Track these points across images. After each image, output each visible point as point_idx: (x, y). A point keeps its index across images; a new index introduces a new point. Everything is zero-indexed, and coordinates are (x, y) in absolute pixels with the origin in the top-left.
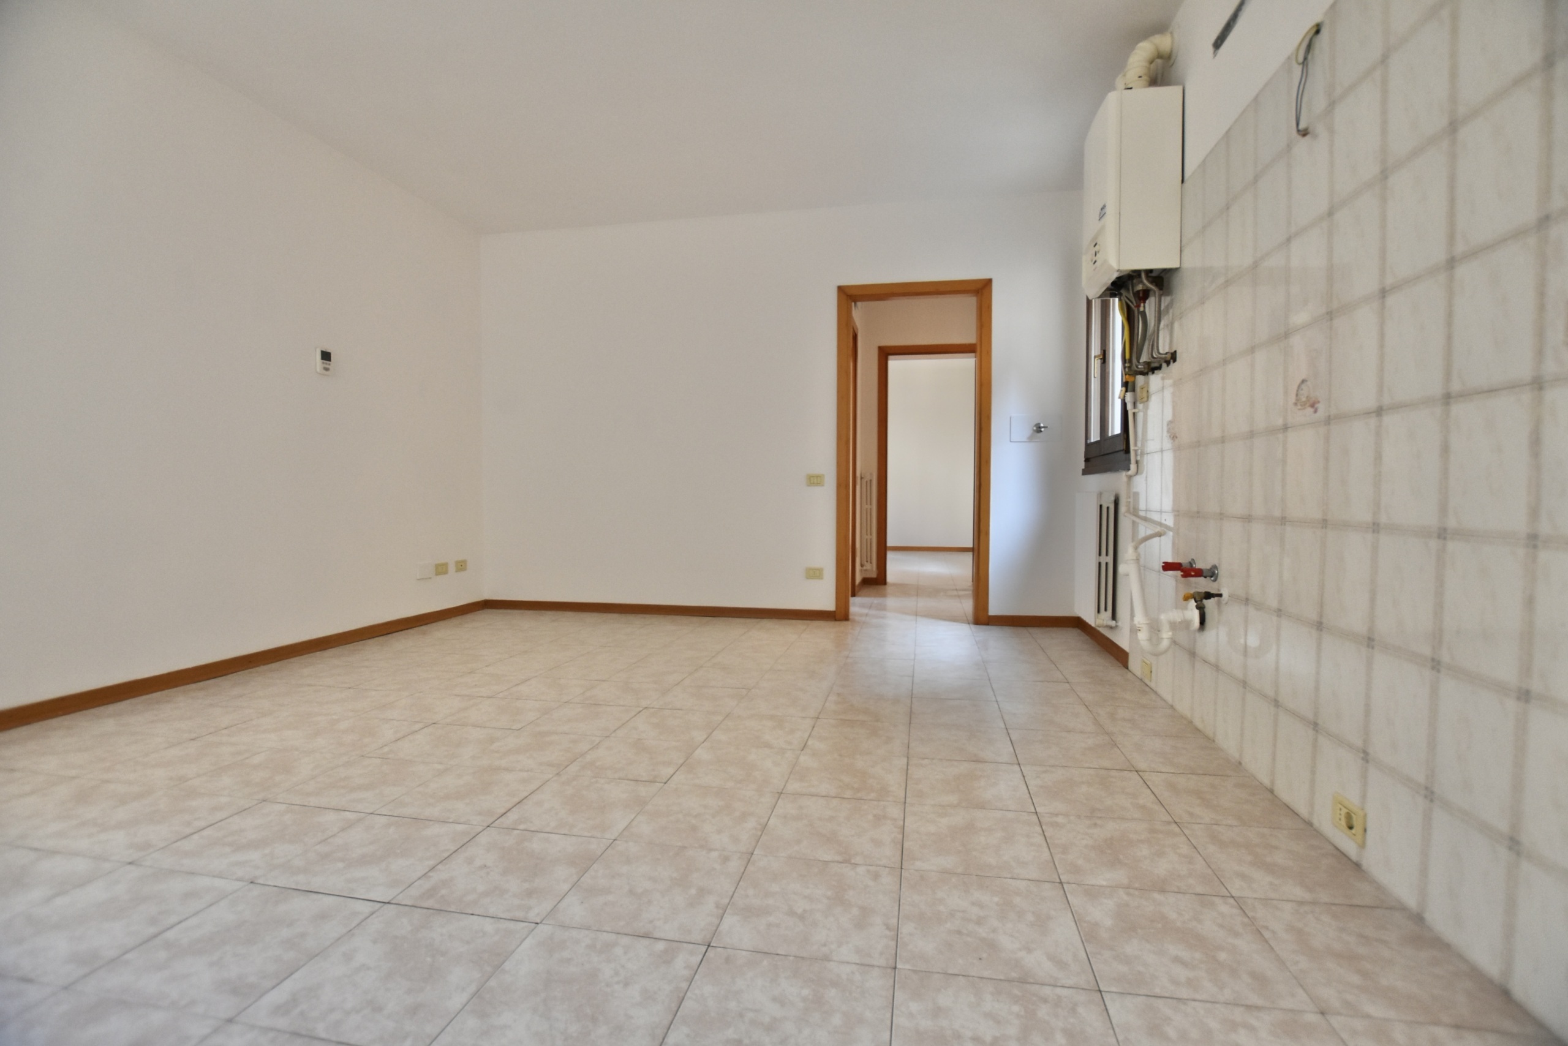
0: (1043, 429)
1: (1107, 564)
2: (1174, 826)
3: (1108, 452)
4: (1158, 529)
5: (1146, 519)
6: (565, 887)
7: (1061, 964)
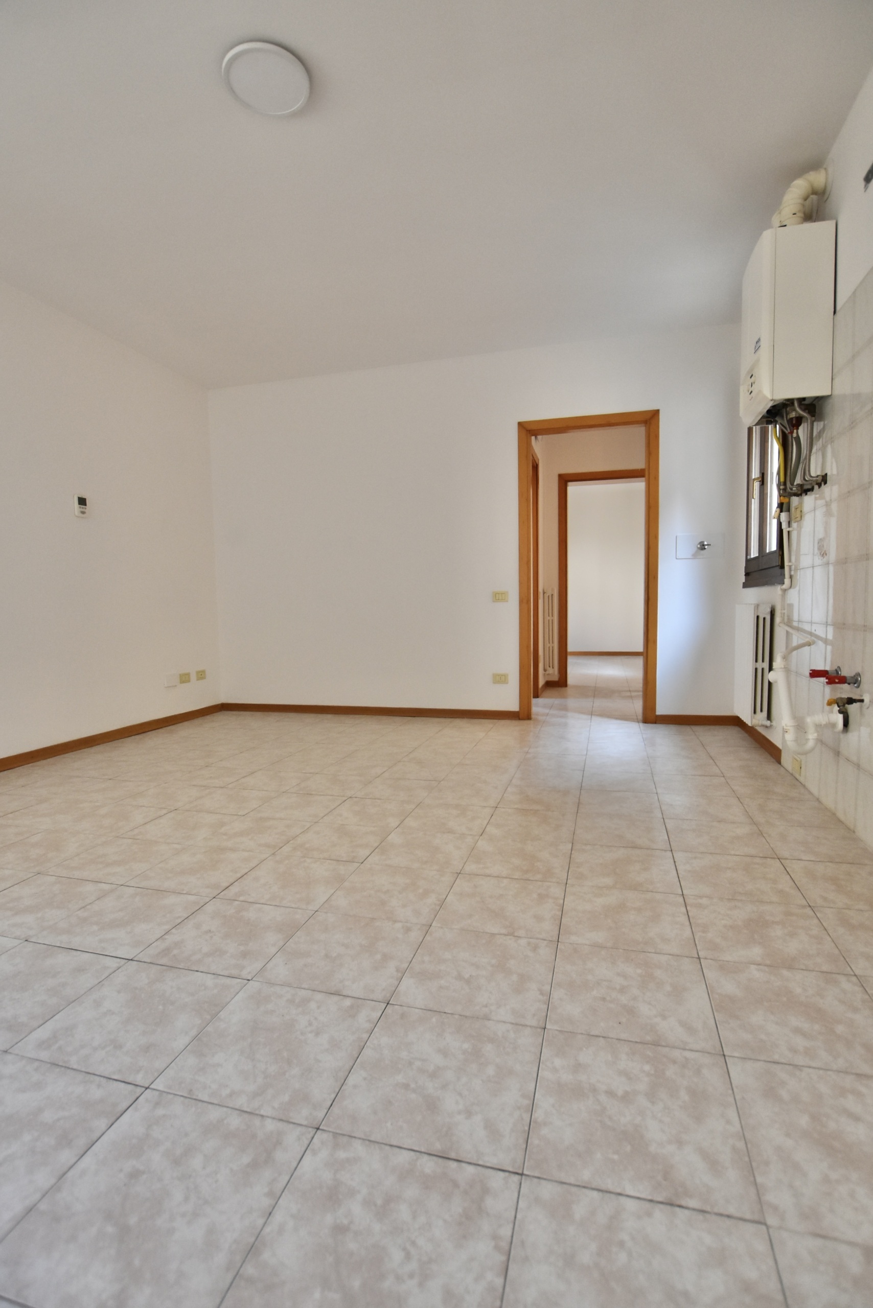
0: (706, 547)
1: (763, 669)
2: (809, 911)
3: (765, 567)
4: (808, 639)
5: (798, 629)
6: (273, 950)
7: (690, 1029)
